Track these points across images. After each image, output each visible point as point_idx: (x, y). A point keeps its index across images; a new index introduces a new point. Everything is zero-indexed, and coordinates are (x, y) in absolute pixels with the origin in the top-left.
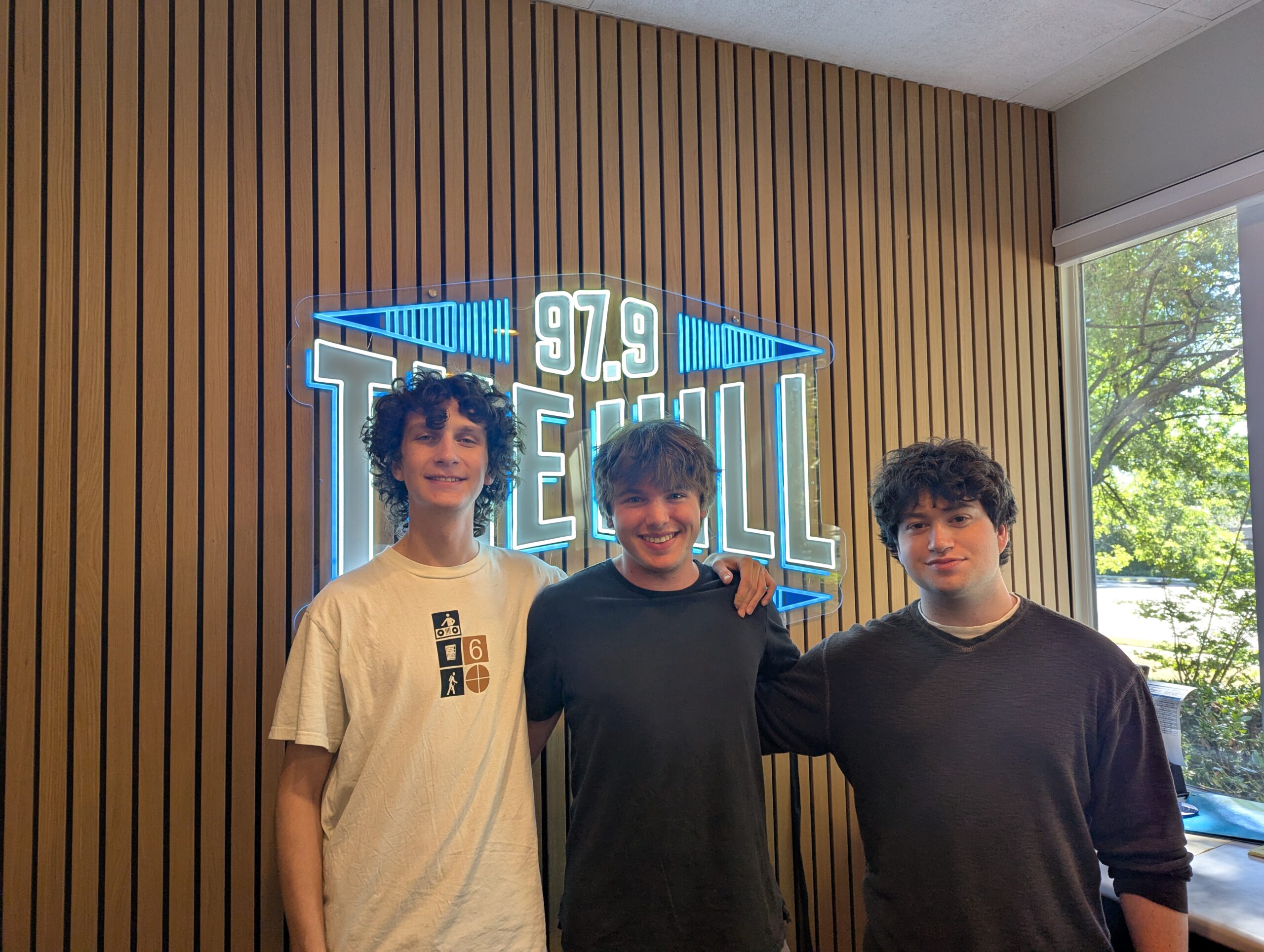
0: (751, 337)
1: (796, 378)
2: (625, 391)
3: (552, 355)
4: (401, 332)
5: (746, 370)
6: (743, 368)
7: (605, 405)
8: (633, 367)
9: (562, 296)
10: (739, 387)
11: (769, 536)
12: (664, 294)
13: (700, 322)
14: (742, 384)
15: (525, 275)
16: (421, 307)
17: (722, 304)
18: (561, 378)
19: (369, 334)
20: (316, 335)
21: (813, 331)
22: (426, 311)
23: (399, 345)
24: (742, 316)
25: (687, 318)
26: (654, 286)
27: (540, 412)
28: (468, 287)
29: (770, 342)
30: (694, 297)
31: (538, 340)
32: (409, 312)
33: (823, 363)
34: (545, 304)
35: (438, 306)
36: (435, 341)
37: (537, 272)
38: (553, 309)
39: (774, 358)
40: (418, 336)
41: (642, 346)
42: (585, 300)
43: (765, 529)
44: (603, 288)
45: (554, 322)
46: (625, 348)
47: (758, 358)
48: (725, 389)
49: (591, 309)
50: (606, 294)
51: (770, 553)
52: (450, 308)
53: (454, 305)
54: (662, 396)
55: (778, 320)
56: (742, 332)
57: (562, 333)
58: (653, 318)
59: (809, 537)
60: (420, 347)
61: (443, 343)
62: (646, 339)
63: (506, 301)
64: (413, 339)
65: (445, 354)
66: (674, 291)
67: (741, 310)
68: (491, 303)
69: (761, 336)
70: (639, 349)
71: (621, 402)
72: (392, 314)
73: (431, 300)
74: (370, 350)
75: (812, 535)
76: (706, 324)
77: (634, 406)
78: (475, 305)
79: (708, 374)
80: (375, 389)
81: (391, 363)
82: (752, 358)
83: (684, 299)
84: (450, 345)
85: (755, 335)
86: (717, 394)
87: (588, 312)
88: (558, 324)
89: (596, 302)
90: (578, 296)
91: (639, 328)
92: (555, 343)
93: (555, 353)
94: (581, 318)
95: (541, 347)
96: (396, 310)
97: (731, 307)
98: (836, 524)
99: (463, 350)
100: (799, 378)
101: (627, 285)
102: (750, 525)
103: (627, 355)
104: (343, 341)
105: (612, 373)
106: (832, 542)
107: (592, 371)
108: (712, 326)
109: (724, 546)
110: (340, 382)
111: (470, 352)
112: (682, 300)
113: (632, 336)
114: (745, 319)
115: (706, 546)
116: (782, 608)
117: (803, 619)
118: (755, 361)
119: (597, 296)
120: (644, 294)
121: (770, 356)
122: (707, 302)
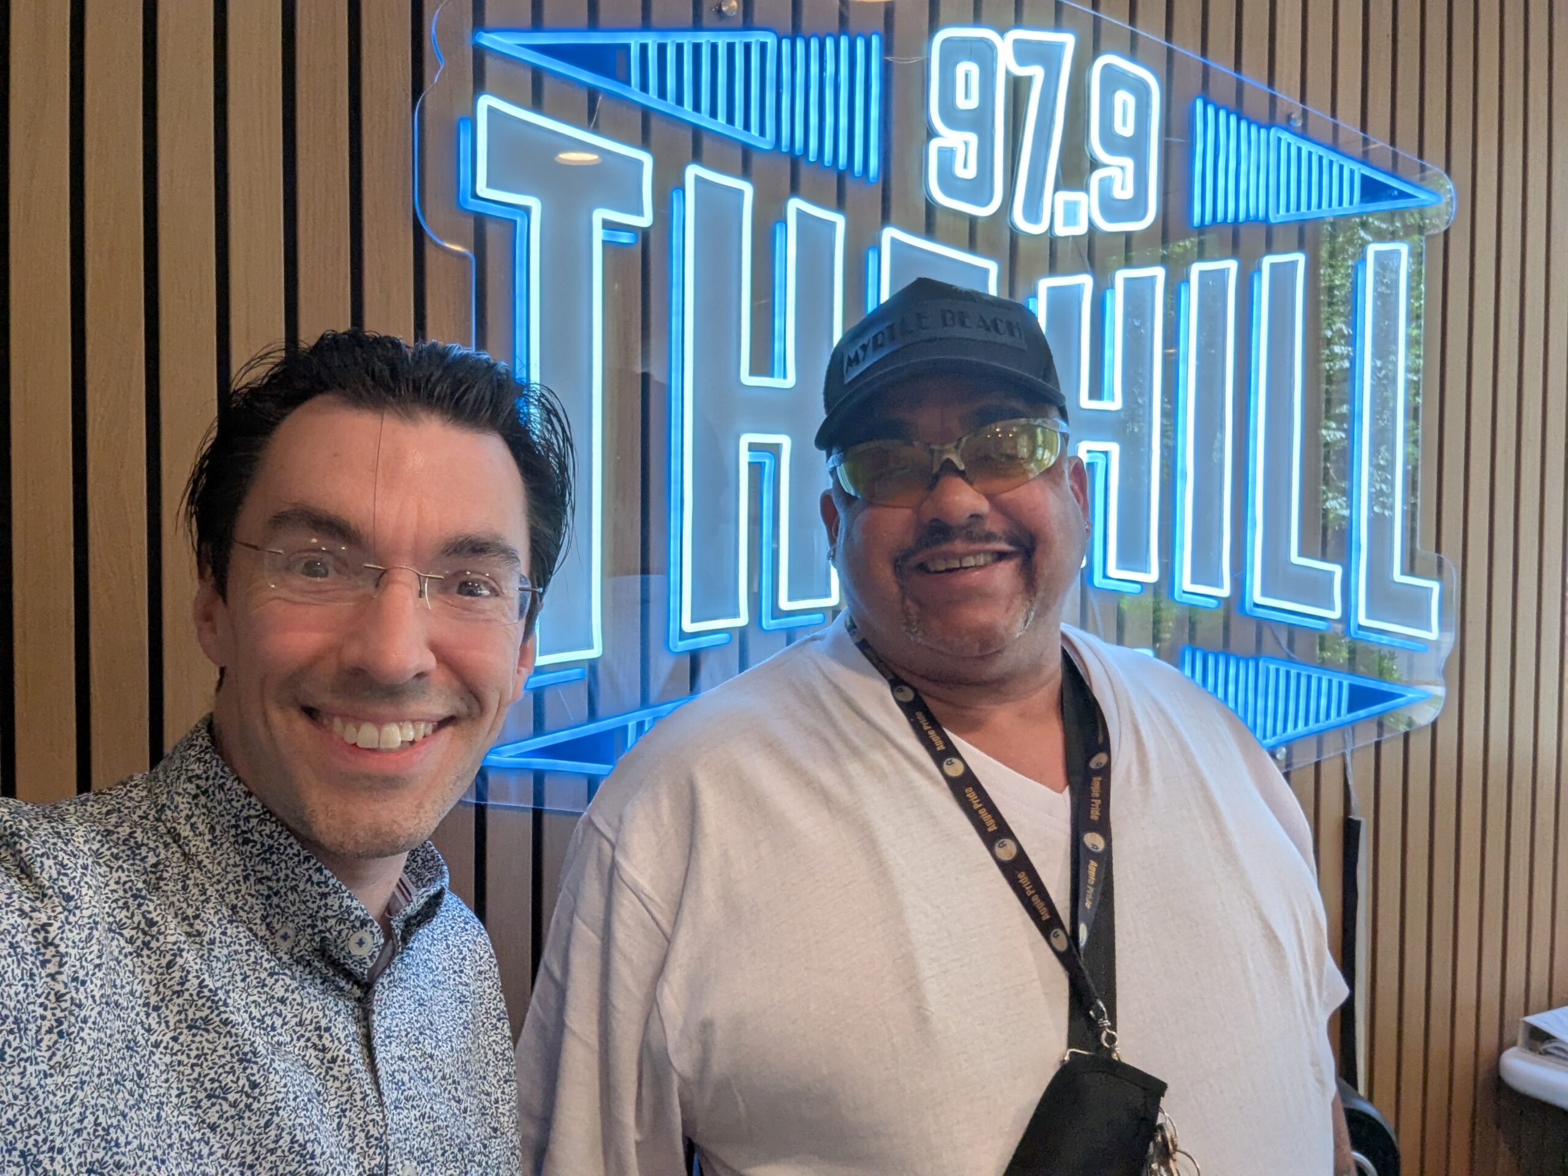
0: (1320, 158)
1: (1391, 252)
2: (1091, 258)
3: (960, 172)
4: (662, 94)
5: (1308, 228)
6: (1302, 224)
7: (1055, 287)
8: (1111, 207)
9: (983, 40)
10: (1294, 264)
11: (1331, 574)
13: (1233, 119)
14: (1300, 258)
16: (705, 39)
17: (1271, 83)
19: (593, 94)
20: (479, 85)
21: (1421, 155)
22: (714, 47)
23: (655, 123)
24: (1305, 113)
25: (1211, 110)
26: (1151, 34)
29: (1352, 173)
30: (1221, 66)
31: (931, 134)
32: (680, 48)
34: (954, 52)
35: (739, 40)
36: (730, 120)
38: (967, 69)
39: (1356, 208)
40: (697, 107)
41: (1128, 163)
42: (1025, 52)
43: (1324, 557)
44: (1058, 27)
45: (967, 95)
46: (1095, 165)
47: (1330, 205)
48: (1273, 266)
49: (1036, 73)
50: (1068, 40)
51: (1331, 608)
52: (763, 46)
53: (771, 40)
54: (1159, 273)
56: (1306, 147)
57: (979, 122)
58: (1150, 104)
59: (1398, 577)
60: (697, 133)
61: (747, 126)
62: (1135, 147)
63: (875, 41)
64: (686, 111)
65: (747, 151)
66: (1187, 50)
67: (1303, 99)
68: (844, 42)
69: (1334, 157)
70: (1122, 168)
71: (1086, 281)
72: (644, 48)
73: (722, 22)
74: (596, 130)
75: (1403, 573)
76: (1244, 125)
77: (1108, 294)
78: (814, 44)
79: (1243, 231)
80: (607, 225)
81: (639, 164)
82: (1319, 206)
83: (1206, 69)
84: (762, 132)
85: (1328, 156)
86: (1256, 277)
87: (1029, 80)
88: (973, 103)
89: (1047, 56)
90: (1016, 42)
91: (1124, 123)
92: (966, 144)
93: (965, 166)
95: (940, 150)
96: (652, 41)
97: (1288, 96)
98: (1438, 549)
99: (786, 147)
100: (1398, 253)
101: (1104, 27)
102: (1302, 553)
103: (1101, 180)
104: (537, 104)
105: (1071, 216)
106: (1435, 586)
107: (1033, 211)
108: (1254, 129)
109: (1256, 593)
110: (534, 204)
111: (800, 151)
112: (1200, 69)
113: (1111, 142)
114: (1310, 121)
115: (1225, 592)
116: (1346, 717)
117: (1376, 739)
118: (1325, 211)
119: (1049, 44)
120: (1132, 49)
121: (1351, 202)
122: (1245, 77)
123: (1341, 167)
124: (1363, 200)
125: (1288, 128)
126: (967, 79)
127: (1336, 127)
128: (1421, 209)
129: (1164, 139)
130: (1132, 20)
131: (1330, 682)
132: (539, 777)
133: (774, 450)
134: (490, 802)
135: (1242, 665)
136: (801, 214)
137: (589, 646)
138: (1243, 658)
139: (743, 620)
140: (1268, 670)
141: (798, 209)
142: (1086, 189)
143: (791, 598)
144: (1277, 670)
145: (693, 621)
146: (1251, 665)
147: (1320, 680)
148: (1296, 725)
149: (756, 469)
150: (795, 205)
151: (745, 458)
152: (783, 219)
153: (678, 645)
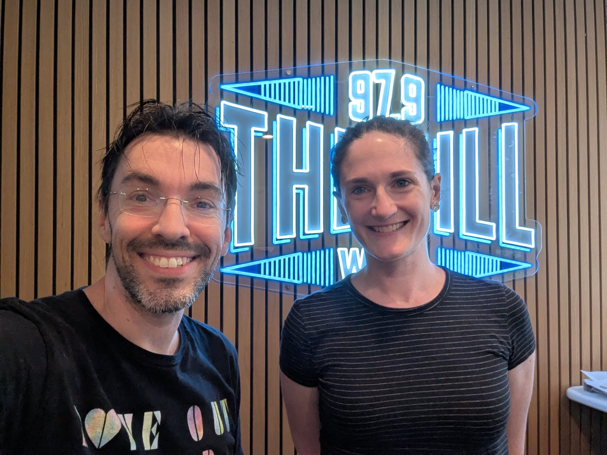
0: (483, 99)
1: (512, 126)
3: (359, 111)
4: (270, 96)
5: (479, 120)
9: (365, 74)
10: (475, 131)
11: (492, 226)
12: (428, 72)
13: (451, 89)
14: (476, 129)
15: (343, 61)
16: (282, 81)
17: (465, 77)
19: (252, 98)
20: (222, 98)
21: (523, 95)
22: (285, 84)
24: (477, 86)
25: (443, 87)
26: (422, 67)
28: (309, 69)
29: (495, 102)
30: (447, 74)
31: (350, 101)
32: (275, 85)
33: (530, 117)
34: (355, 79)
35: (292, 80)
36: (289, 101)
37: (350, 59)
38: (361, 83)
39: (498, 113)
40: (280, 99)
41: (414, 105)
42: (379, 76)
43: (490, 221)
44: (390, 68)
45: (361, 89)
46: (403, 106)
47: (487, 112)
48: (467, 132)
49: (383, 82)
50: (392, 72)
51: (492, 237)
52: (299, 82)
53: (301, 80)
55: (500, 88)
56: (478, 95)
57: (365, 97)
58: (421, 87)
59: (518, 227)
60: (281, 106)
61: (294, 103)
62: (417, 100)
63: (332, 77)
64: (277, 101)
65: (295, 110)
66: (435, 70)
67: (477, 81)
68: (323, 78)
69: (489, 98)
70: (412, 107)
72: (265, 85)
73: (288, 77)
74: (252, 107)
75: (520, 225)
76: (455, 90)
78: (314, 80)
80: (255, 131)
81: (264, 115)
83: (441, 76)
84: (299, 104)
85: (486, 97)
86: (460, 135)
87: (381, 84)
88: (362, 92)
89: (386, 77)
90: (376, 73)
91: (412, 93)
92: (361, 103)
93: (360, 109)
94: (377, 87)
96: (267, 83)
97: (471, 80)
98: (535, 219)
100: (514, 126)
101: (405, 66)
102: (480, 219)
103: (405, 111)
104: (237, 102)
106: (533, 231)
108: (458, 91)
109: (463, 231)
110: (236, 127)
112: (439, 75)
113: (408, 98)
114: (479, 87)
115: (452, 230)
116: (499, 271)
117: (512, 279)
118: (486, 114)
119: (387, 73)
120: (415, 72)
121: (495, 111)
122: (455, 77)
123: (491, 101)
124: (500, 110)
125: (472, 90)
126: (361, 85)
127: (489, 89)
128: (524, 112)
129: (427, 97)
130: (415, 64)
131: (493, 260)
132: (237, 276)
133: (303, 189)
134: (224, 282)
135: (459, 253)
136: (310, 126)
137: (251, 242)
138: (460, 251)
139: (294, 236)
140: (469, 255)
142: (400, 113)
143: (308, 230)
144: (472, 256)
145: (280, 235)
146: (463, 253)
147: (488, 259)
148: (480, 273)
149: (298, 195)
150: (309, 123)
151: (295, 191)
152: (305, 127)
153: (275, 242)
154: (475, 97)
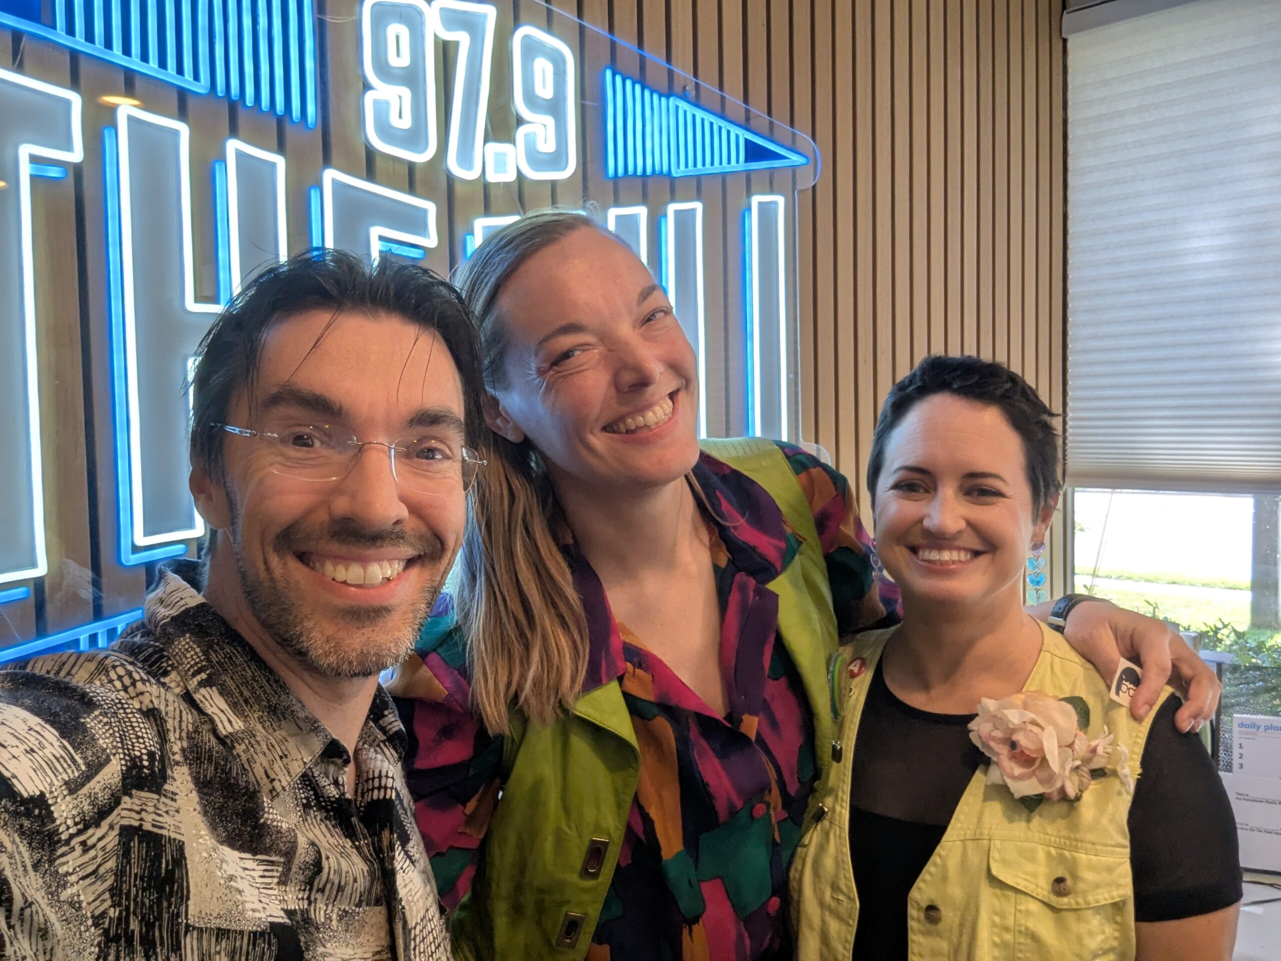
0: (711, 124)
1: (771, 203)
2: (521, 202)
3: (395, 121)
4: (89, 37)
5: (704, 182)
6: (699, 178)
7: (489, 227)
8: (535, 159)
9: (410, 6)
10: (693, 211)
13: (638, 88)
14: (698, 206)
17: (669, 59)
18: (411, 166)
19: (17, 35)
21: (792, 124)
23: (84, 64)
24: (697, 85)
25: (618, 79)
26: (565, 11)
27: (376, 231)
29: (737, 136)
30: (626, 42)
31: (367, 87)
33: (805, 183)
34: (383, 16)
36: (163, 64)
38: (396, 30)
39: (742, 166)
40: (125, 49)
41: (550, 121)
42: (451, 20)
45: (398, 54)
46: (520, 121)
47: (721, 163)
48: (677, 213)
49: (462, 38)
50: (490, 12)
55: (746, 100)
56: (700, 114)
57: (412, 78)
58: (565, 72)
60: (129, 75)
61: (180, 71)
62: (554, 107)
63: (307, 1)
64: (116, 54)
65: (183, 95)
66: (597, 27)
67: (696, 75)
69: (723, 123)
70: (545, 126)
74: (20, 69)
76: (647, 93)
78: (246, 1)
79: (650, 183)
80: (34, 159)
81: (67, 103)
82: (712, 163)
83: (613, 45)
84: (196, 77)
85: (718, 122)
86: (663, 220)
87: (457, 44)
88: (405, 62)
89: (471, 25)
90: (441, 9)
91: (544, 85)
92: (400, 97)
93: (400, 116)
94: (446, 53)
95: (376, 102)
97: (683, 72)
98: (817, 441)
99: (221, 92)
100: (776, 203)
103: (526, 135)
105: (500, 165)
107: (465, 158)
108: (655, 97)
111: (236, 96)
112: (609, 44)
113: (534, 102)
114: (702, 91)
118: (717, 168)
119: (474, 14)
120: (549, 23)
121: (738, 161)
122: (647, 53)
123: (729, 132)
124: (747, 160)
125: (684, 97)
126: (398, 37)
127: (723, 99)
128: (794, 168)
129: (579, 101)
136: (240, 155)
137: (33, 565)
139: (198, 531)
141: (236, 149)
142: (512, 141)
145: (147, 533)
150: (233, 146)
152: (223, 159)
153: (130, 559)
154: (694, 116)
